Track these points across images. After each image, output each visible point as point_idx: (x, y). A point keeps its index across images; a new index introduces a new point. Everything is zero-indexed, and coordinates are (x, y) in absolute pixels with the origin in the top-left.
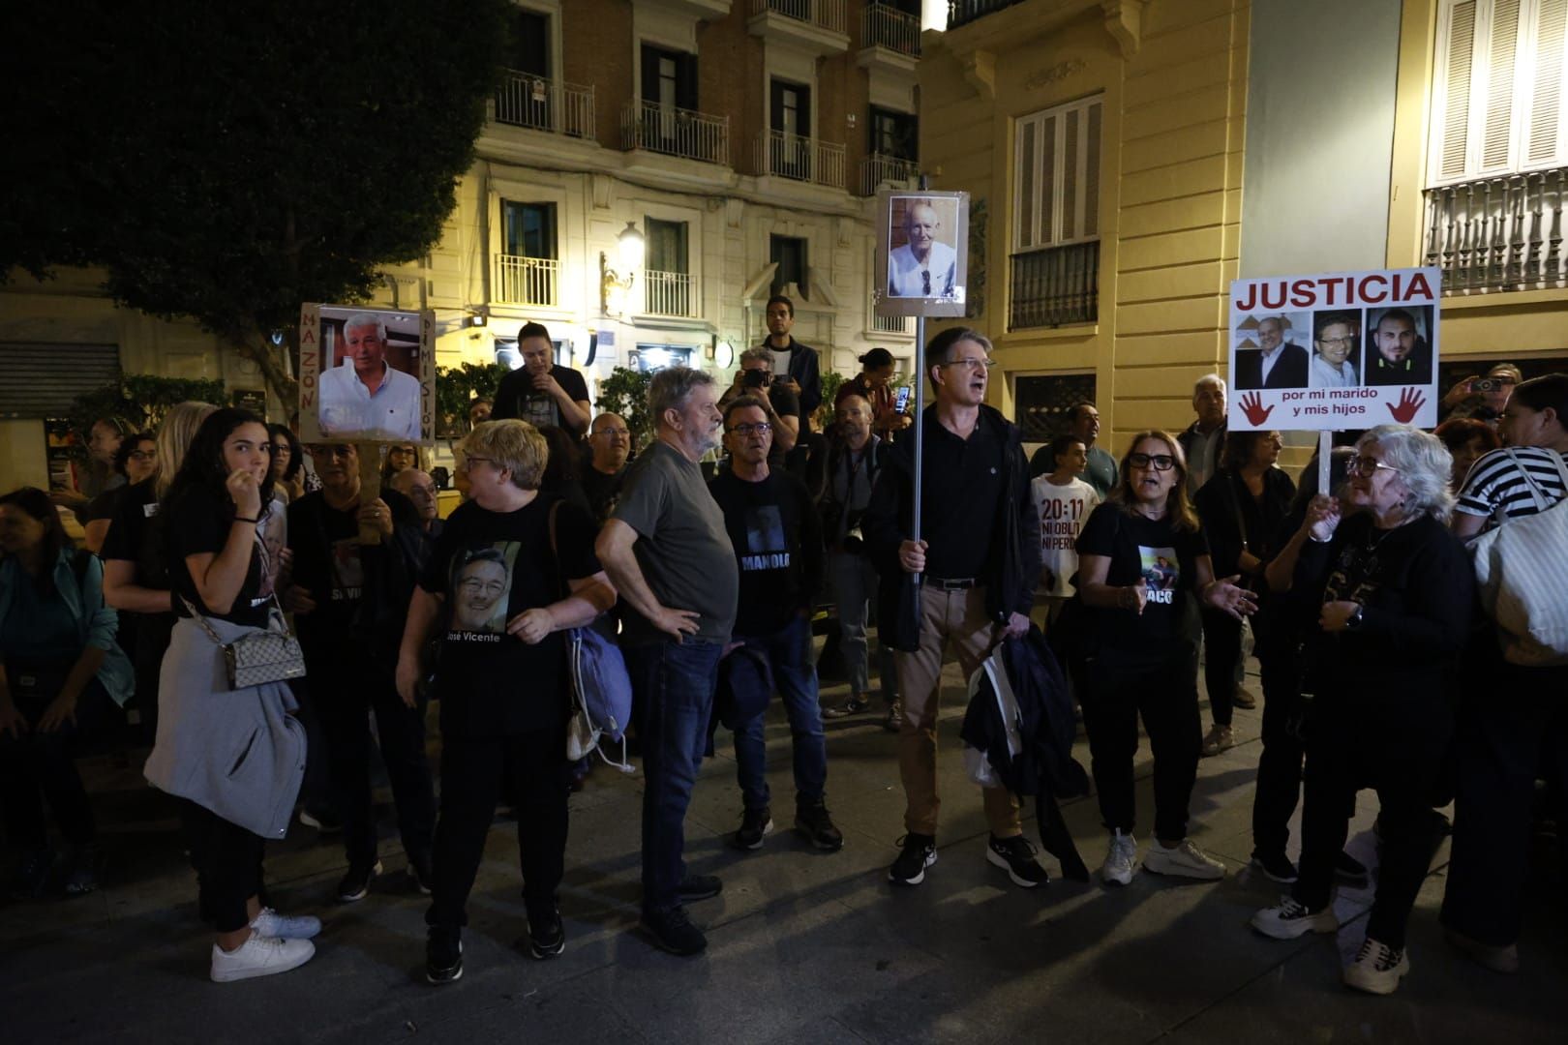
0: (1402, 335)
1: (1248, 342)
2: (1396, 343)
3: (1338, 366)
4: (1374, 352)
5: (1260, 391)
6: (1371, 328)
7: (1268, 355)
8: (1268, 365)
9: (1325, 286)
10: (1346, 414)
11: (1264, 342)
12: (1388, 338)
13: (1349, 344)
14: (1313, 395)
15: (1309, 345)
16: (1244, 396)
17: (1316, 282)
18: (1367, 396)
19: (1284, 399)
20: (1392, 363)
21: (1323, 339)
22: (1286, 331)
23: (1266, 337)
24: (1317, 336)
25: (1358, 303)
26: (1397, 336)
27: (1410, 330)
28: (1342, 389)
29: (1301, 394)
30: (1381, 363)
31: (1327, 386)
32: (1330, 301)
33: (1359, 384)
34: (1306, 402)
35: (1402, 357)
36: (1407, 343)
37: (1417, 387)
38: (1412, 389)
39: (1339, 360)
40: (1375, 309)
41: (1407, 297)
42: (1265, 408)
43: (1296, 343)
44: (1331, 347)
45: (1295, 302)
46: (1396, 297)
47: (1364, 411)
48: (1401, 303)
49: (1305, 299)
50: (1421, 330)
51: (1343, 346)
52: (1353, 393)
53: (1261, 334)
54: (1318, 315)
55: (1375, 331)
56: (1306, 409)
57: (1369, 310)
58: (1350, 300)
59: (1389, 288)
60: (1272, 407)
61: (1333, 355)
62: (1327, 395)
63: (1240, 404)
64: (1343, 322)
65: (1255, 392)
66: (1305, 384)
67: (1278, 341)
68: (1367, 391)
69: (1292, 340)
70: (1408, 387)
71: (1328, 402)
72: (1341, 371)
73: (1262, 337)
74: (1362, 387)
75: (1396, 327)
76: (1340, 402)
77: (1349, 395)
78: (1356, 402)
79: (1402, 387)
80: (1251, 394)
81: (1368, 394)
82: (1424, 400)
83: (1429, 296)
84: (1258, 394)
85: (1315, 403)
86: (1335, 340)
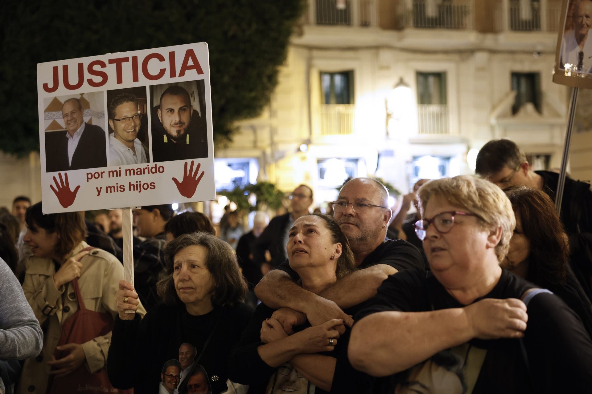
0: (181, 110)
1: (55, 124)
2: (175, 118)
3: (130, 144)
4: (159, 129)
5: (68, 172)
6: (155, 105)
7: (72, 136)
8: (72, 146)
9: (114, 65)
10: (140, 191)
11: (67, 123)
12: (169, 113)
13: (138, 122)
14: (112, 173)
15: (104, 124)
16: (54, 178)
17: (107, 62)
18: (156, 172)
19: (88, 178)
20: (174, 138)
21: (116, 118)
22: (86, 112)
23: (69, 118)
24: (111, 116)
25: (143, 82)
26: (176, 111)
27: (187, 105)
28: (135, 167)
29: (102, 173)
30: (165, 139)
31: (123, 164)
32: (119, 80)
33: (148, 161)
34: (106, 181)
35: (182, 132)
36: (185, 118)
37: (197, 161)
38: (193, 163)
39: (131, 138)
40: (157, 86)
41: (182, 74)
42: (72, 189)
43: (95, 123)
44: (123, 125)
45: (90, 82)
46: (173, 75)
47: (155, 187)
48: (178, 79)
49: (98, 79)
50: (196, 106)
51: (133, 124)
52: (144, 169)
53: (65, 116)
54: (111, 94)
55: (159, 107)
56: (107, 188)
57: (152, 87)
58: (136, 79)
59: (166, 64)
60: (78, 187)
61: (125, 133)
62: (123, 173)
63: (51, 186)
64: (132, 100)
65: (63, 173)
66: (103, 164)
67: (79, 122)
68: (156, 168)
69: (91, 120)
70: (189, 161)
71: (124, 180)
72: (133, 148)
73: (66, 119)
74: (152, 164)
75: (175, 103)
76: (134, 179)
77: (141, 172)
78: (146, 178)
79: (184, 161)
80: (60, 175)
81: (157, 170)
82: (203, 173)
83: (200, 72)
84: (66, 175)
85: (113, 181)
86: (126, 118)
